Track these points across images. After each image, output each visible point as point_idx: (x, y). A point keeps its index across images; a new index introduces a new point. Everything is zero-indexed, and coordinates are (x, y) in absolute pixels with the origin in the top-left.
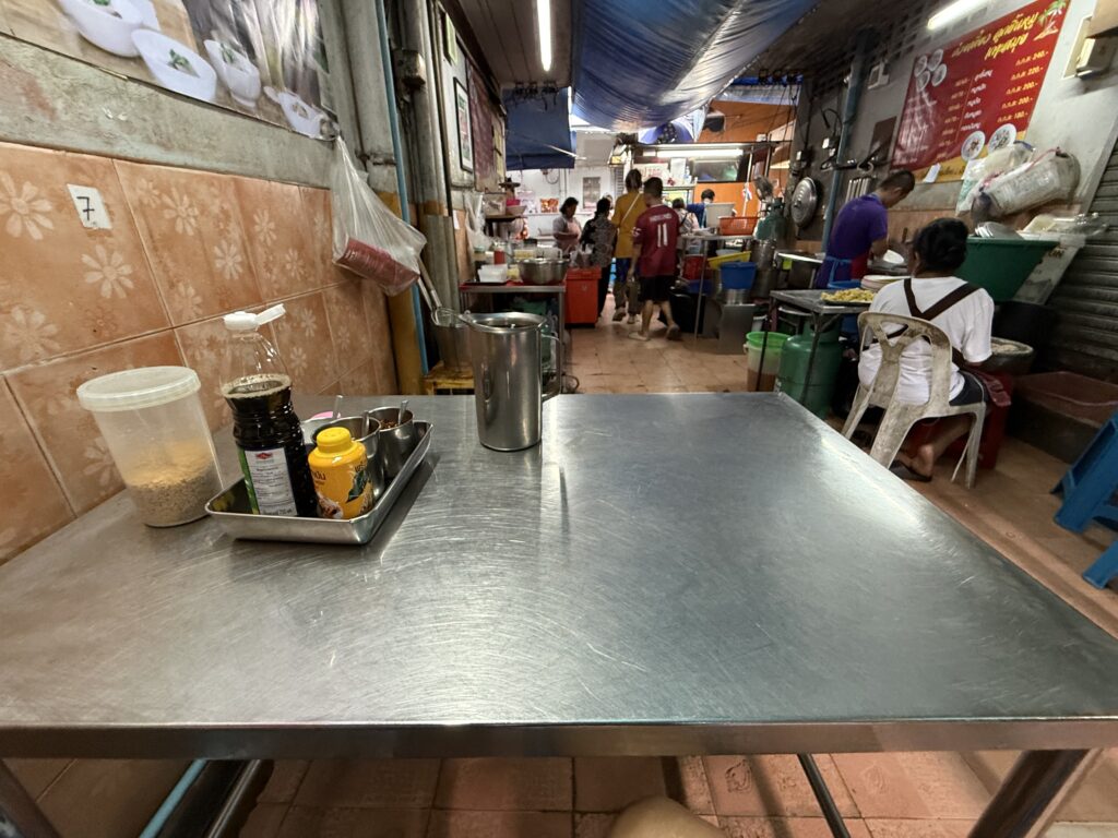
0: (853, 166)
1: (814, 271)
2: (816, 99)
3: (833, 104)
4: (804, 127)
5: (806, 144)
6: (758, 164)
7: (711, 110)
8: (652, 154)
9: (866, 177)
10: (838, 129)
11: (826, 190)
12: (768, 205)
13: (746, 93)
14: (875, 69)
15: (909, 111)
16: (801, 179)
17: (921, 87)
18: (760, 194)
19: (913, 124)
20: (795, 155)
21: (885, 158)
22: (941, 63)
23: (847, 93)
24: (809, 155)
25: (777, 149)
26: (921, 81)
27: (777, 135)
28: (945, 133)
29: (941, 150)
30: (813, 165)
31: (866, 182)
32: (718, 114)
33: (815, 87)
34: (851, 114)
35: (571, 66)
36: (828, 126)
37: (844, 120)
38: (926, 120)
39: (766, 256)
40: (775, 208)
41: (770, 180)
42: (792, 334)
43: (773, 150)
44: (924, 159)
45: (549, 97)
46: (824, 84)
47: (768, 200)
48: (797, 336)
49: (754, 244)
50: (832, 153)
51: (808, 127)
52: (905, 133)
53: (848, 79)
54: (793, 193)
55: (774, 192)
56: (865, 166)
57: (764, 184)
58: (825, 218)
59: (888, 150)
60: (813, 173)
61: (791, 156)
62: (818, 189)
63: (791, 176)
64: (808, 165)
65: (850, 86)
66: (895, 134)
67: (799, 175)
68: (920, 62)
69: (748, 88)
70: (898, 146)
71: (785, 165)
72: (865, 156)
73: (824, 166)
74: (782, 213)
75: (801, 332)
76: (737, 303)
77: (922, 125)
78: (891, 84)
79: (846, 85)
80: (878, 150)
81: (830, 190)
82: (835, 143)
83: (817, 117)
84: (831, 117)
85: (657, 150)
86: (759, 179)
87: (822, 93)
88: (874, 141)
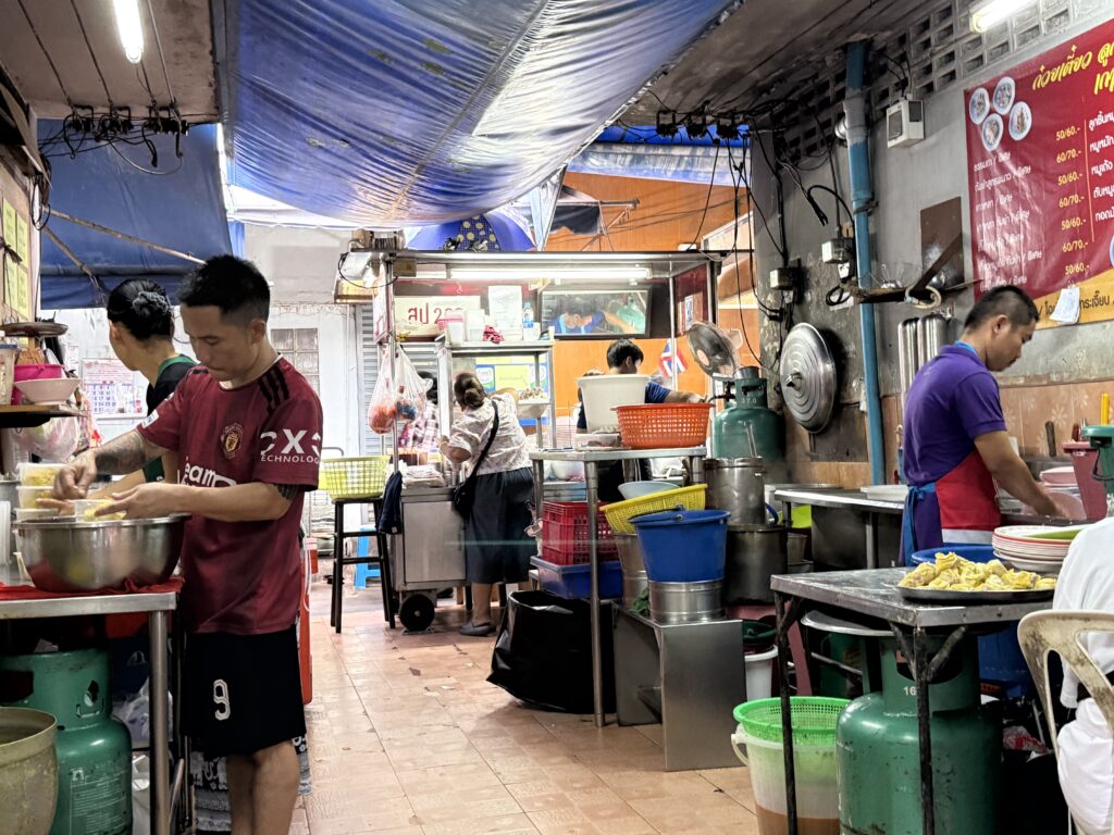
0: (897, 296)
1: (869, 529)
2: (787, 167)
3: (824, 176)
4: (774, 223)
5: (785, 255)
6: (689, 299)
7: (565, 191)
8: (439, 274)
9: (931, 317)
10: (847, 225)
11: (851, 348)
12: (729, 384)
13: (638, 159)
14: (892, 110)
15: (980, 187)
16: (789, 327)
17: (992, 142)
18: (705, 361)
19: (996, 210)
20: (767, 280)
21: (960, 278)
22: (1016, 101)
23: (846, 156)
24: (796, 278)
25: (724, 270)
26: (988, 132)
27: (718, 240)
28: (1066, 225)
29: (1068, 258)
30: (809, 296)
31: (933, 327)
32: (582, 198)
33: (780, 146)
34: (865, 195)
35: (216, 74)
36: (823, 218)
37: (854, 206)
38: (1020, 202)
39: (746, 497)
40: (746, 389)
41: (724, 332)
42: (855, 694)
43: (716, 268)
44: (1041, 277)
45: (164, 140)
46: (796, 142)
47: (727, 372)
48: (869, 698)
49: (711, 468)
50: (844, 272)
51: (782, 220)
52: (985, 226)
53: (842, 130)
54: (778, 355)
55: (736, 356)
56: (921, 293)
57: (711, 341)
58: (863, 407)
59: (961, 262)
60: (813, 313)
61: (759, 283)
62: (832, 344)
63: (766, 321)
64: (799, 299)
65: (849, 143)
66: (966, 230)
67: (784, 318)
68: (975, 97)
69: (641, 150)
70: (978, 253)
71: (749, 301)
72: (916, 275)
73: (834, 298)
74: (763, 400)
75: (877, 686)
76: (694, 618)
77: (1015, 212)
78: (932, 140)
79: (842, 142)
80: (941, 262)
81: (858, 347)
82: (847, 249)
83: (797, 204)
84: (825, 201)
85: (449, 265)
86: (695, 329)
87: (795, 159)
88: (926, 245)
